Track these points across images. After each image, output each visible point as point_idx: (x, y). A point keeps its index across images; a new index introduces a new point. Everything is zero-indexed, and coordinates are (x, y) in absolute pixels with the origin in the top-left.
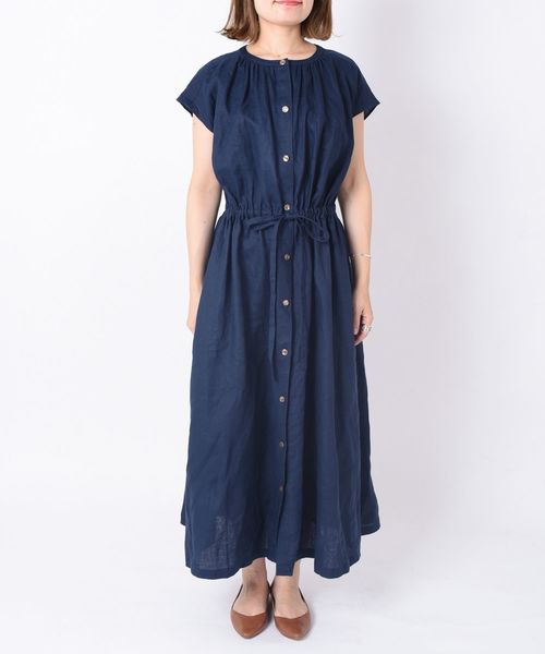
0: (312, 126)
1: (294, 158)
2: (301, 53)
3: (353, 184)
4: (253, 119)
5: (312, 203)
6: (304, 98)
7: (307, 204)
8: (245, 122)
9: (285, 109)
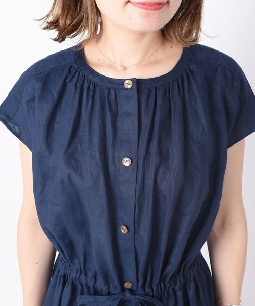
0: (163, 187)
1: (135, 228)
2: (156, 62)
3: (224, 225)
4: (81, 176)
5: (162, 278)
6: (154, 144)
7: (156, 280)
8: (70, 178)
9: (127, 162)
